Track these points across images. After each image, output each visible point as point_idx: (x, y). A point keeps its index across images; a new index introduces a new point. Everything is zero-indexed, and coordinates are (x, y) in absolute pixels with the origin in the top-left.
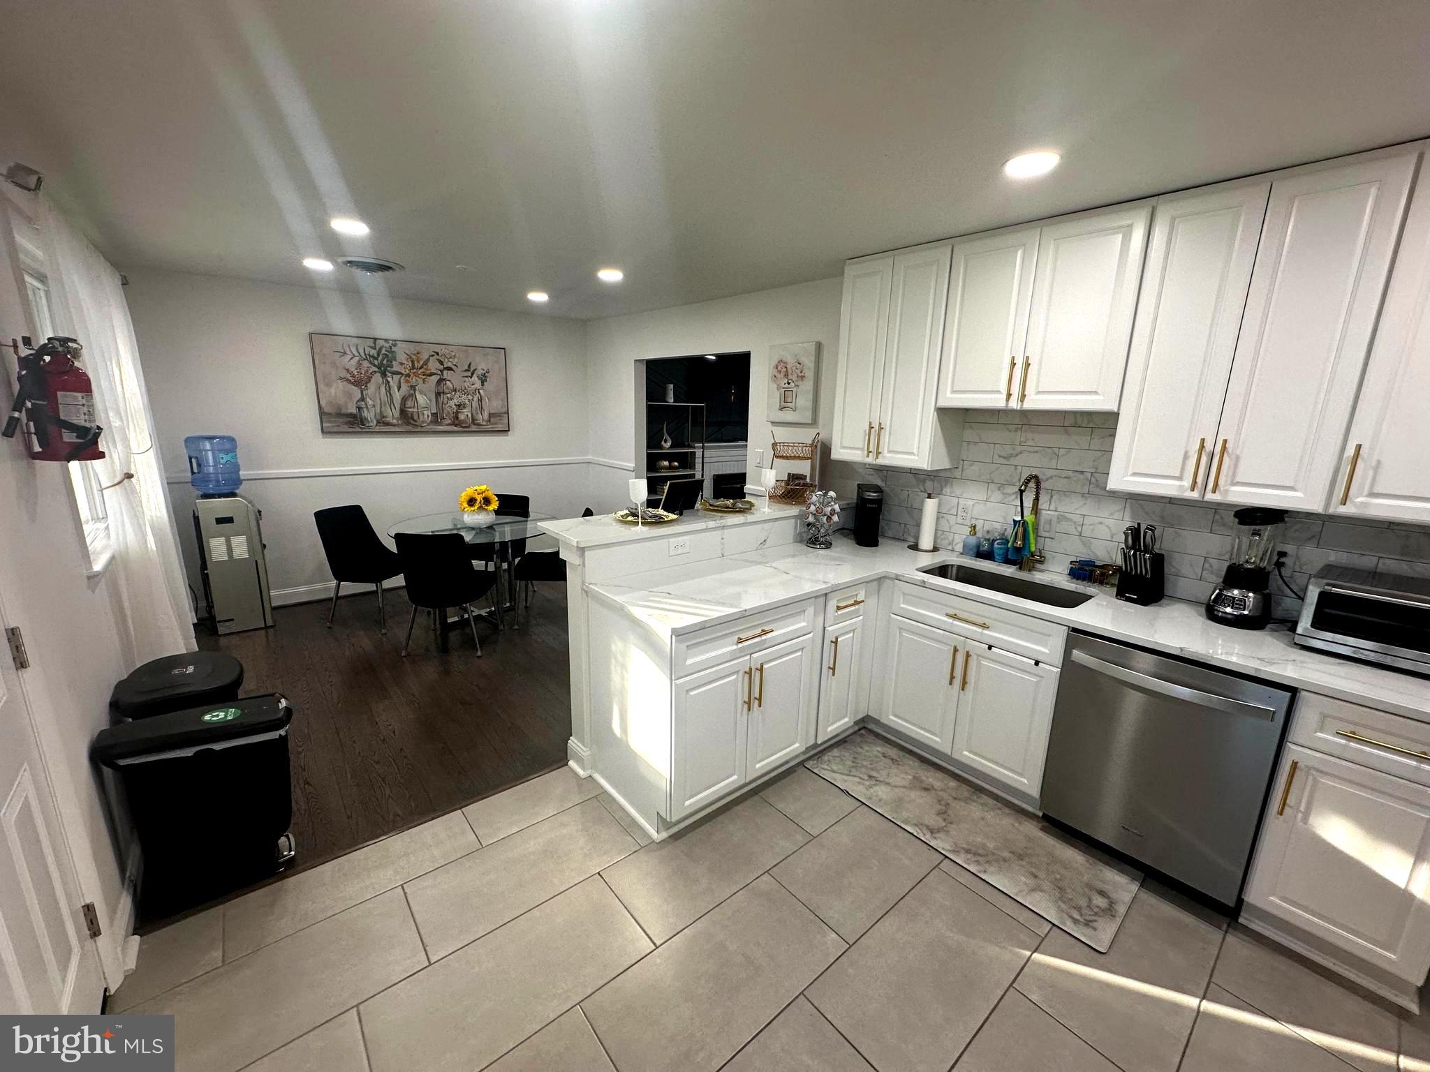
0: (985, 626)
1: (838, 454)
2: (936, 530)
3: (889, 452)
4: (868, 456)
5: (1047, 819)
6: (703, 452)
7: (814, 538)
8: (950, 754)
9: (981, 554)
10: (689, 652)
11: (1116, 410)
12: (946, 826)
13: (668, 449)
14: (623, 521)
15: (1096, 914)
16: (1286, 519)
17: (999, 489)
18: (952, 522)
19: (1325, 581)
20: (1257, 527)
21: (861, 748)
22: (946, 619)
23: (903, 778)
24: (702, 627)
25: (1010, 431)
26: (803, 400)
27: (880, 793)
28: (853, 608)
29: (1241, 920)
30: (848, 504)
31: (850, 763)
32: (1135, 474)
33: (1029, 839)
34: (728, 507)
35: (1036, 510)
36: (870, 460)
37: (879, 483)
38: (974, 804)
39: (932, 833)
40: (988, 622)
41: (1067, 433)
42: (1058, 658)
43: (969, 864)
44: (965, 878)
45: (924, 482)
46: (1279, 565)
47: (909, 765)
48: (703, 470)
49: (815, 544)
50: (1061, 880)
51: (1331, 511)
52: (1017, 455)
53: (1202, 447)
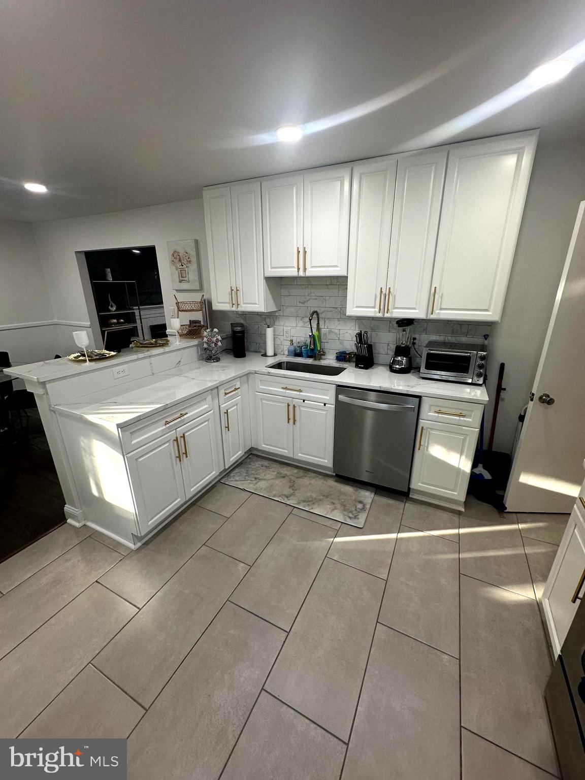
0: (300, 391)
1: (216, 306)
2: (274, 344)
3: (244, 303)
4: (233, 307)
5: (337, 476)
6: (140, 312)
7: (209, 356)
8: (292, 457)
9: (298, 355)
10: (132, 436)
11: (346, 275)
12: (293, 493)
13: (114, 311)
14: (76, 361)
15: (359, 512)
16: (415, 323)
17: (301, 320)
18: (282, 339)
19: (428, 349)
20: (404, 328)
21: (250, 465)
22: (282, 390)
23: (272, 475)
24: (138, 420)
25: (303, 289)
26: (192, 275)
27: (261, 485)
28: (234, 392)
29: (410, 496)
30: (227, 335)
31: (245, 474)
32: (357, 307)
33: (330, 487)
34: (152, 344)
35: (318, 329)
36: (234, 309)
37: (242, 322)
38: (306, 478)
39: (287, 497)
40: (302, 388)
41: (328, 288)
42: (333, 401)
43: (304, 507)
44: (304, 514)
45: (265, 319)
46: (414, 344)
47: (275, 467)
48: (141, 323)
49: (210, 360)
50: (344, 502)
51: (428, 318)
52: (307, 301)
53: (381, 292)
